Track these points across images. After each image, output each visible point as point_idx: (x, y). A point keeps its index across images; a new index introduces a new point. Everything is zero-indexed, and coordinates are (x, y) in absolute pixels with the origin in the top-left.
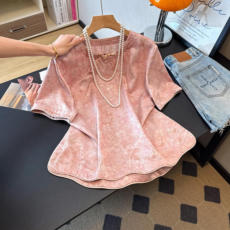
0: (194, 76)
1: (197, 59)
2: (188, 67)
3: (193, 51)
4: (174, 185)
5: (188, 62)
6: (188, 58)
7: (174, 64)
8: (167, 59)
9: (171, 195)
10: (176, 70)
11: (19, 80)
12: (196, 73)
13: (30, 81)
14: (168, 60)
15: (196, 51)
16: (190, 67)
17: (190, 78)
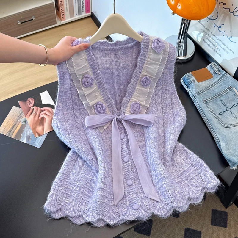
0: (213, 101)
1: (218, 78)
2: (207, 88)
3: (215, 68)
5: (207, 83)
6: (209, 76)
7: (192, 85)
8: (184, 78)
10: (193, 92)
11: (20, 103)
12: (216, 96)
13: (31, 104)
14: (186, 80)
15: (218, 68)
16: (209, 89)
17: (208, 103)
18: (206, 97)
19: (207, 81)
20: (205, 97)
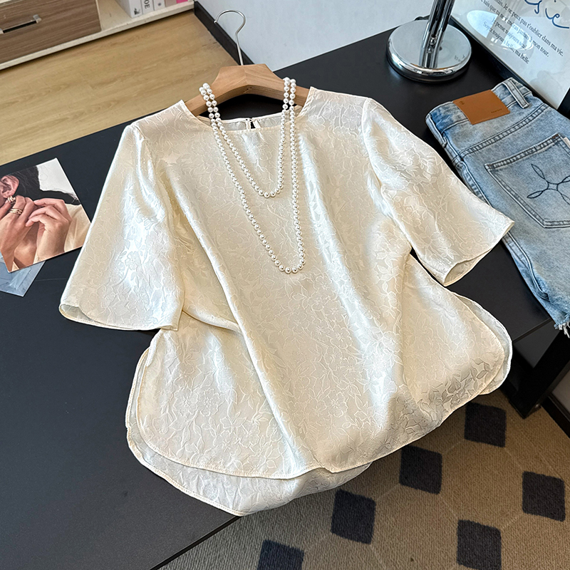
0: (511, 167)
1: (524, 116)
2: (496, 138)
3: (514, 92)
4: (441, 467)
5: (495, 125)
6: (499, 110)
7: (456, 131)
8: (436, 114)
9: (433, 495)
10: (459, 148)
12: (519, 157)
13: (10, 190)
14: (439, 118)
15: (524, 92)
16: (501, 139)
17: (497, 171)
18: (492, 157)
19: (495, 120)
20: (490, 159)
